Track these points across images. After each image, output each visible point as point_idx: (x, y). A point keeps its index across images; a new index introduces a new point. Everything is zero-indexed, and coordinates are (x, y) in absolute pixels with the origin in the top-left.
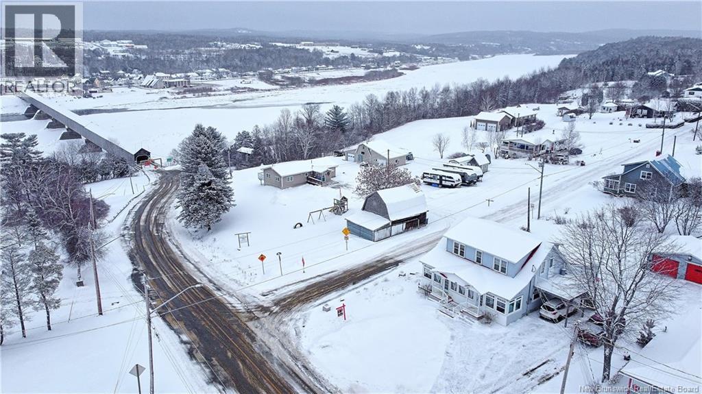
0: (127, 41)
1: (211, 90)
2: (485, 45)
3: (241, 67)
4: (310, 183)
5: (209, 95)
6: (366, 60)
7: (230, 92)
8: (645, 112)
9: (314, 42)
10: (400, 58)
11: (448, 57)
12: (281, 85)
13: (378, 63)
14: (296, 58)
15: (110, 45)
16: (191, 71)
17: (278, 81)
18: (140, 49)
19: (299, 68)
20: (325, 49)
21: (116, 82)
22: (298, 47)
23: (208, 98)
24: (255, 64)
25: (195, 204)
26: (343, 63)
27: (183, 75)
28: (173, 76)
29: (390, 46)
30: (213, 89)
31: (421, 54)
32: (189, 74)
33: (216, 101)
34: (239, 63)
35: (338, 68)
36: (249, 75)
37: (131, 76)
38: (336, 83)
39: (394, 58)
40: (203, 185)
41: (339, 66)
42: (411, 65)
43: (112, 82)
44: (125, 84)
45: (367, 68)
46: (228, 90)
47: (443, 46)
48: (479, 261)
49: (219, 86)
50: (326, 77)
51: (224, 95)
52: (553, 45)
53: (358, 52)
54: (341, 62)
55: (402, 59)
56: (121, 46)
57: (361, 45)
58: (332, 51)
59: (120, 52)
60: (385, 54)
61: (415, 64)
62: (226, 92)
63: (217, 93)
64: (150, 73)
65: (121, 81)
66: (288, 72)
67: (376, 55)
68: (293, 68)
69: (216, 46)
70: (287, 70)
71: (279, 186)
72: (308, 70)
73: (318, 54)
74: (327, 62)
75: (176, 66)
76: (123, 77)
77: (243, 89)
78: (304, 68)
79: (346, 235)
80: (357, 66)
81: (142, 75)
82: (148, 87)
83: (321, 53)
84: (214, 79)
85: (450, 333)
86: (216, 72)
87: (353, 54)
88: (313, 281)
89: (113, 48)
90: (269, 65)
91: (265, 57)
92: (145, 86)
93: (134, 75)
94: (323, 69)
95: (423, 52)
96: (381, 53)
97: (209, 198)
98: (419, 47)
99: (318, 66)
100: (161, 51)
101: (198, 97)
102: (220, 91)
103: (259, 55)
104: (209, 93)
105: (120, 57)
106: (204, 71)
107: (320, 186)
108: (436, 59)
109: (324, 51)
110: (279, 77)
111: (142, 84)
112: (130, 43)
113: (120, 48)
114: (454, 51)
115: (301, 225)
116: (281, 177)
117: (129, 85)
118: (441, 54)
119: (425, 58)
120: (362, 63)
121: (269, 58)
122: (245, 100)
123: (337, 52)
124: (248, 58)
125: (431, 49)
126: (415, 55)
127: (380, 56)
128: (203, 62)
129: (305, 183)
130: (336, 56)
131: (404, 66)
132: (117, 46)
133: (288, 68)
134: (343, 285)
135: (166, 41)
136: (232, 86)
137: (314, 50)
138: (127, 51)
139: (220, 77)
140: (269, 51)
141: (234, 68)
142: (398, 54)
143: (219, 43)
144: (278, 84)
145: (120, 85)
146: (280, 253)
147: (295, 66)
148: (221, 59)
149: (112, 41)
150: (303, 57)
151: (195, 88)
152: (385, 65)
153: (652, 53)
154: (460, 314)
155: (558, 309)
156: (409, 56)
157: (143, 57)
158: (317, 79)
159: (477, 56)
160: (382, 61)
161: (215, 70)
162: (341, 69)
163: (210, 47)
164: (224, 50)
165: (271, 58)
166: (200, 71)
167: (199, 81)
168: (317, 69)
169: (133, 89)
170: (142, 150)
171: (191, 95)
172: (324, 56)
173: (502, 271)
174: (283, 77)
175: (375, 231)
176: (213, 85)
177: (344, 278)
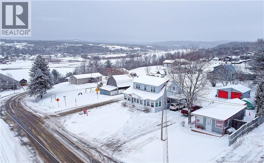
0: (25, 43)
1: (60, 61)
2: (174, 46)
3: (74, 53)
4: (90, 82)
5: (59, 63)
6: (127, 51)
7: (68, 62)
8: (228, 59)
9: (106, 44)
10: (140, 50)
11: (159, 50)
12: (90, 59)
13: (131, 52)
14: (98, 50)
15: (17, 45)
16: (52, 54)
17: (90, 58)
18: (30, 46)
19: (98, 53)
20: (110, 47)
21: (18, 58)
22: (99, 46)
23: (59, 64)
24: (80, 52)
25: (34, 86)
26: (117, 52)
27: (48, 56)
28: (44, 56)
29: (136, 46)
30: (61, 61)
31: (149, 49)
32: (51, 55)
33: (62, 65)
34: (73, 51)
35: (115, 54)
36: (77, 56)
37: (25, 56)
38: (114, 59)
39: (138, 50)
40: (38, 77)
41: (115, 53)
42: (145, 53)
43: (16, 58)
44: (22, 59)
45: (127, 53)
46: (67, 61)
47: (158, 46)
48: (145, 89)
49: (63, 59)
50: (110, 57)
51: (65, 63)
52: (200, 46)
53: (123, 48)
54: (116, 51)
55: (141, 51)
56: (22, 45)
57: (125, 46)
58: (113, 47)
59: (22, 47)
60: (134, 49)
61: (147, 53)
62: (67, 62)
63: (63, 62)
64: (34, 55)
65: (20, 58)
66: (94, 55)
67: (131, 49)
68: (96, 53)
69: (64, 45)
70: (93, 54)
71: (76, 84)
72: (102, 54)
73: (107, 48)
74: (111, 51)
75: (46, 52)
76: (22, 56)
77: (74, 61)
78: (101, 54)
79: (97, 92)
80: (123, 53)
81: (30, 56)
82: (32, 60)
83: (108, 48)
84: (62, 57)
85: (130, 116)
86: (63, 55)
87: (121, 49)
88: (79, 108)
89: (19, 46)
90: (86, 52)
91: (84, 49)
92: (31, 60)
93: (26, 56)
94: (109, 54)
95: (150, 48)
96: (133, 48)
97: (41, 83)
98: (148, 46)
99: (107, 53)
100: (40, 47)
101: (54, 64)
102: (64, 61)
103: (82, 48)
104: (59, 62)
105: (21, 49)
106: (58, 54)
107: (94, 83)
108: (155, 51)
109: (109, 47)
110: (90, 57)
111: (30, 59)
112: (26, 44)
113: (22, 46)
114: (162, 48)
115: (82, 94)
116: (77, 79)
117: (24, 59)
118: (157, 49)
119: (151, 50)
120: (125, 52)
121: (86, 50)
122: (74, 65)
123: (115, 48)
124: (77, 49)
125: (153, 47)
126: (147, 49)
127: (132, 49)
128: (57, 51)
129: (88, 83)
130: (114, 49)
131: (142, 53)
132: (21, 45)
133: (94, 53)
134: (91, 108)
135: (43, 43)
136: (69, 60)
137: (105, 47)
138: (25, 47)
139: (65, 56)
140: (86, 47)
141: (71, 53)
142: (140, 49)
143: (65, 44)
144: (89, 59)
145: (20, 59)
146: (65, 97)
147: (97, 52)
148: (66, 49)
149: (18, 43)
150: (100, 49)
151: (53, 60)
152: (134, 53)
153: (235, 46)
154: (137, 110)
155: (176, 105)
156: (144, 49)
157: (31, 49)
158: (106, 57)
159: (171, 50)
160: (133, 51)
161: (62, 54)
162: (116, 54)
163: (61, 45)
164: (67, 47)
165: (87, 49)
166: (56, 54)
167: (55, 58)
168: (106, 54)
169: (25, 61)
170: (23, 79)
171: (51, 63)
172: (110, 49)
173: (154, 92)
174: (91, 57)
175: (110, 91)
176: (61, 59)
177: (93, 106)
